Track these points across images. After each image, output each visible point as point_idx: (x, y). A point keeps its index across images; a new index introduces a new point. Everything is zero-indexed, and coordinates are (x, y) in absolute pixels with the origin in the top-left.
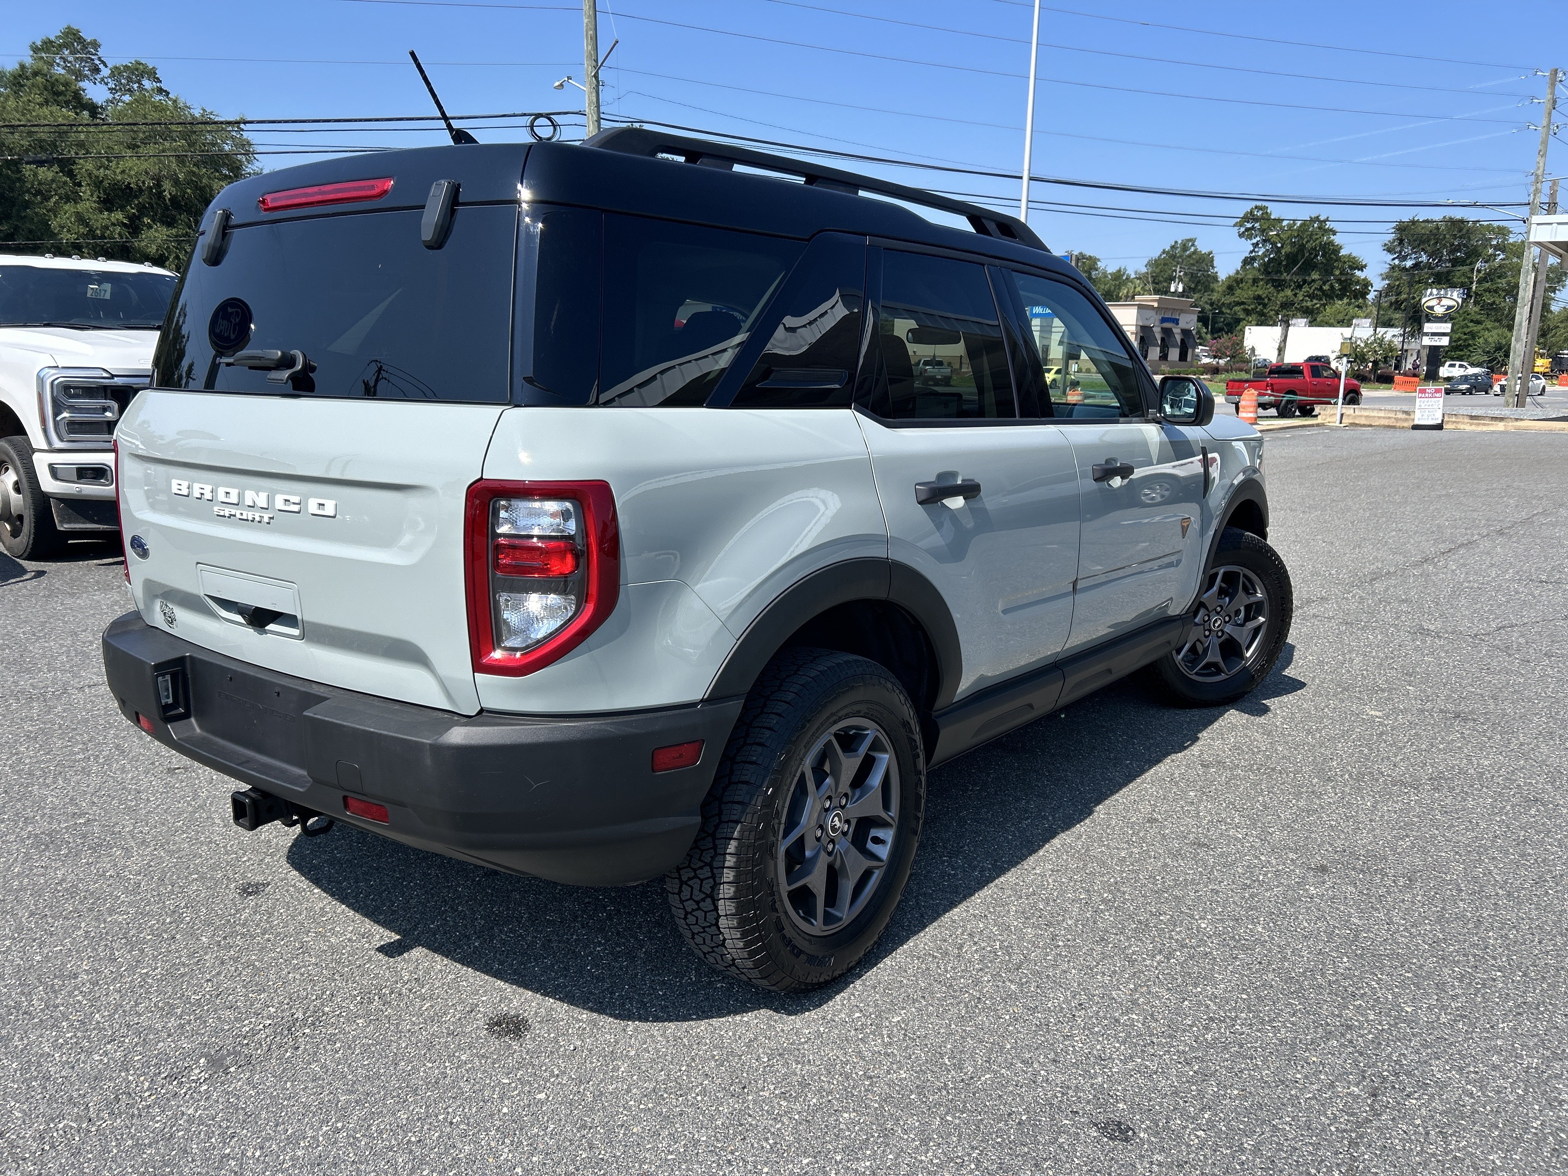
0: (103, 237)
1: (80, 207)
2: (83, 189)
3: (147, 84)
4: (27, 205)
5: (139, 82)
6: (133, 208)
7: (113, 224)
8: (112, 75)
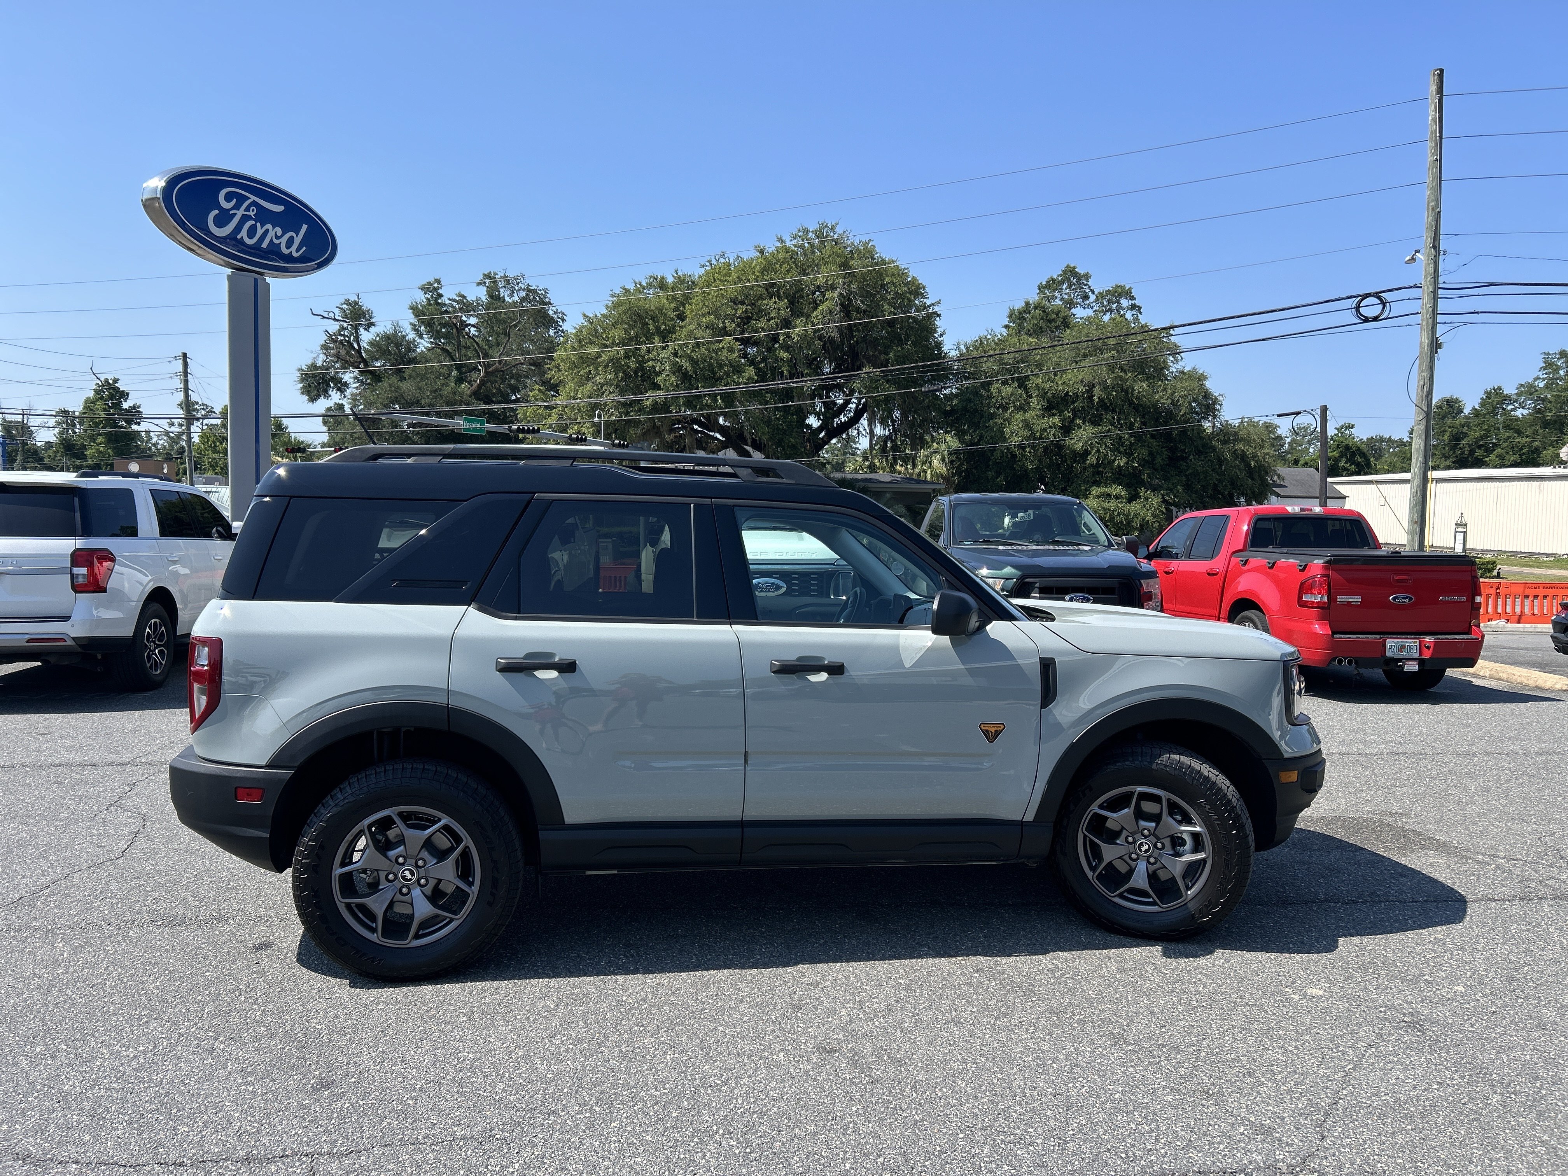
0: (1041, 438)
1: (1027, 416)
2: (1033, 400)
3: (1125, 303)
4: (992, 416)
5: (1118, 302)
6: (1069, 412)
7: (1051, 427)
8: (1097, 299)
